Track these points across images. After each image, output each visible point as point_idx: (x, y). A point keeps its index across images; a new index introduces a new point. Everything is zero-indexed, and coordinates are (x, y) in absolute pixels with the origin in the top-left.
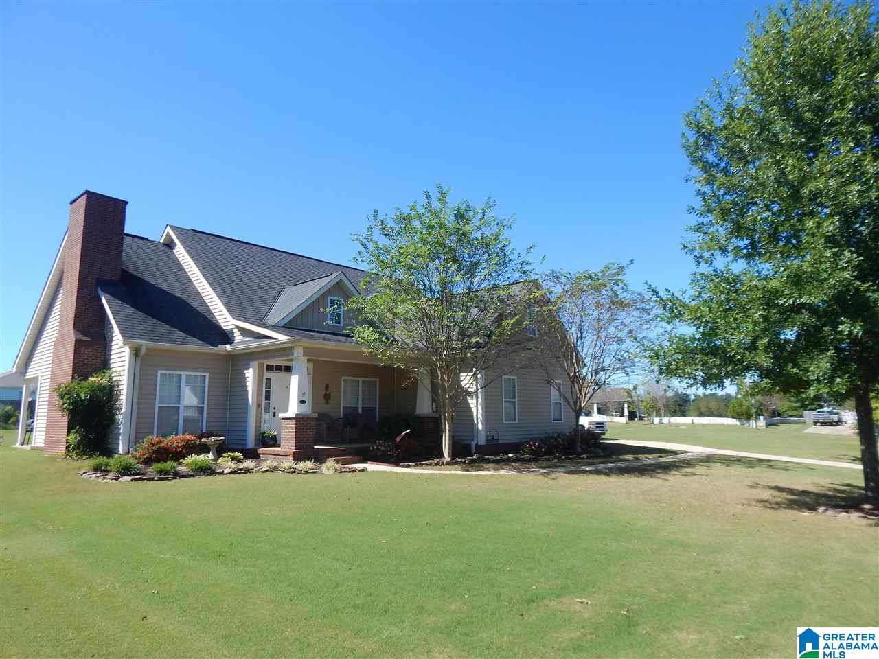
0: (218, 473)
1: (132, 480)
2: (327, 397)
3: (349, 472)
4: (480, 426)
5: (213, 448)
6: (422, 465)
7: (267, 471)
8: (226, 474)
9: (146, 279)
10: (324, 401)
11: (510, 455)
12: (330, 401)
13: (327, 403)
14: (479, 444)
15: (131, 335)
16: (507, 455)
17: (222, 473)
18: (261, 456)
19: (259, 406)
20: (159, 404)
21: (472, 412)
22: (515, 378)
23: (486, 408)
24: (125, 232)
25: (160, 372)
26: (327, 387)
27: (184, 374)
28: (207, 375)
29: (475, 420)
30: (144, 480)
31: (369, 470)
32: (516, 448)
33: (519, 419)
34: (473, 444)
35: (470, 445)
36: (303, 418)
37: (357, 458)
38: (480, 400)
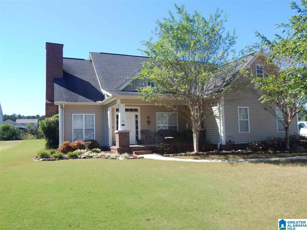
0: (78, 158)
1: (42, 160)
2: (149, 122)
3: (133, 159)
4: (222, 135)
5: (87, 147)
6: (177, 155)
7: (99, 157)
8: (82, 158)
9: (76, 76)
10: (147, 124)
11: (239, 150)
12: (150, 124)
13: (149, 125)
14: (223, 144)
15: (59, 100)
16: (238, 150)
17: (80, 158)
18: (111, 150)
19: (113, 127)
20: (74, 128)
21: (218, 127)
22: (248, 108)
23: (225, 125)
24: (64, 57)
25: (73, 115)
26: (148, 118)
27: (84, 115)
28: (94, 115)
29: (220, 132)
30: (47, 160)
31: (144, 157)
32: (243, 146)
33: (250, 131)
34: (219, 144)
35: (217, 145)
36: (123, 133)
37: (149, 151)
38: (222, 121)
